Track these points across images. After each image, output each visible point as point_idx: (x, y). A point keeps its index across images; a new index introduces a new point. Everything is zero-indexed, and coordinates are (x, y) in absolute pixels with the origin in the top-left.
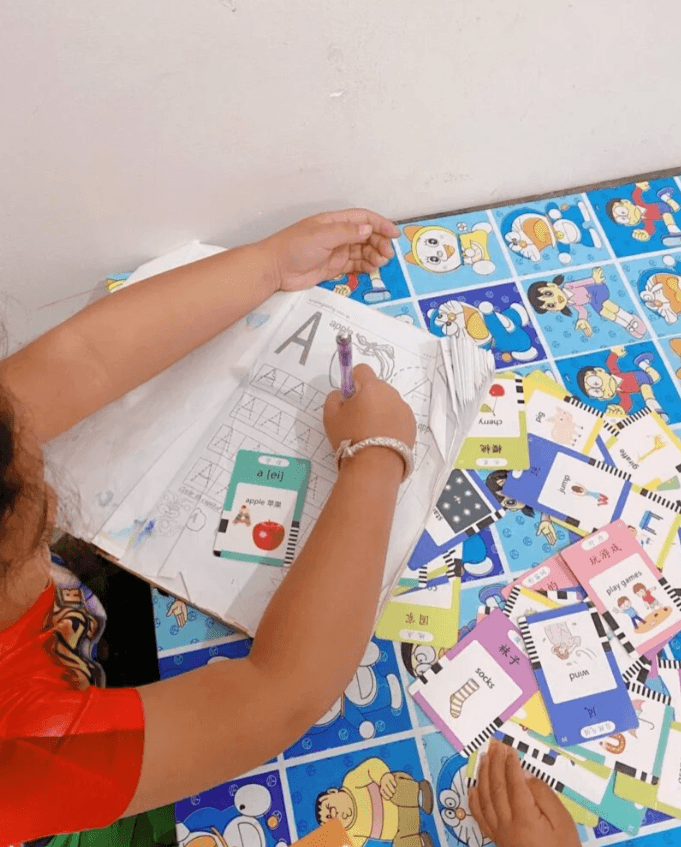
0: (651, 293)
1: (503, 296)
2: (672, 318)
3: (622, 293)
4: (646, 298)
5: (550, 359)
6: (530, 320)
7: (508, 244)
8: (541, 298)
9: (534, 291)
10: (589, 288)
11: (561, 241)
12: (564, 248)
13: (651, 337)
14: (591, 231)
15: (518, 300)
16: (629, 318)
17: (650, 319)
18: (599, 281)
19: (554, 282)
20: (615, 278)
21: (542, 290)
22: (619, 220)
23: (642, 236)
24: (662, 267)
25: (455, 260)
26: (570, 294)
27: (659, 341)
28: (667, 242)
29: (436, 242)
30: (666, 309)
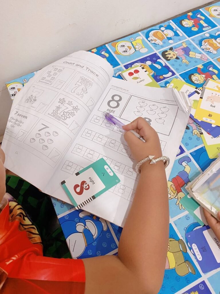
0: (205, 46)
1: (154, 58)
2: (215, 52)
3: (195, 48)
4: (203, 48)
5: (177, 75)
6: (165, 64)
7: (150, 41)
8: (167, 56)
9: (164, 54)
10: (182, 49)
11: (167, 36)
12: (169, 39)
13: (210, 60)
14: (177, 31)
15: (160, 58)
16: (200, 55)
17: (207, 54)
18: (185, 46)
19: (170, 50)
20: (191, 44)
21: (166, 53)
22: (185, 26)
23: (195, 29)
24: (206, 37)
25: (133, 50)
26: (177, 53)
27: (213, 60)
28: (204, 29)
29: (124, 46)
30: (212, 50)
